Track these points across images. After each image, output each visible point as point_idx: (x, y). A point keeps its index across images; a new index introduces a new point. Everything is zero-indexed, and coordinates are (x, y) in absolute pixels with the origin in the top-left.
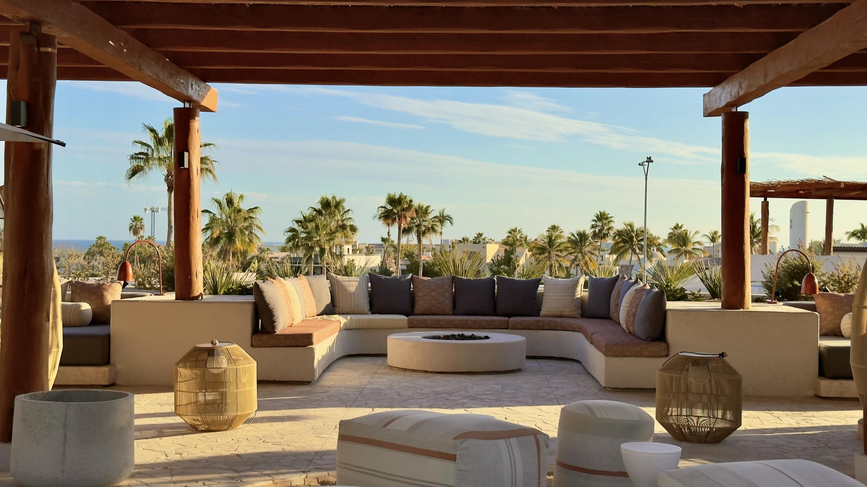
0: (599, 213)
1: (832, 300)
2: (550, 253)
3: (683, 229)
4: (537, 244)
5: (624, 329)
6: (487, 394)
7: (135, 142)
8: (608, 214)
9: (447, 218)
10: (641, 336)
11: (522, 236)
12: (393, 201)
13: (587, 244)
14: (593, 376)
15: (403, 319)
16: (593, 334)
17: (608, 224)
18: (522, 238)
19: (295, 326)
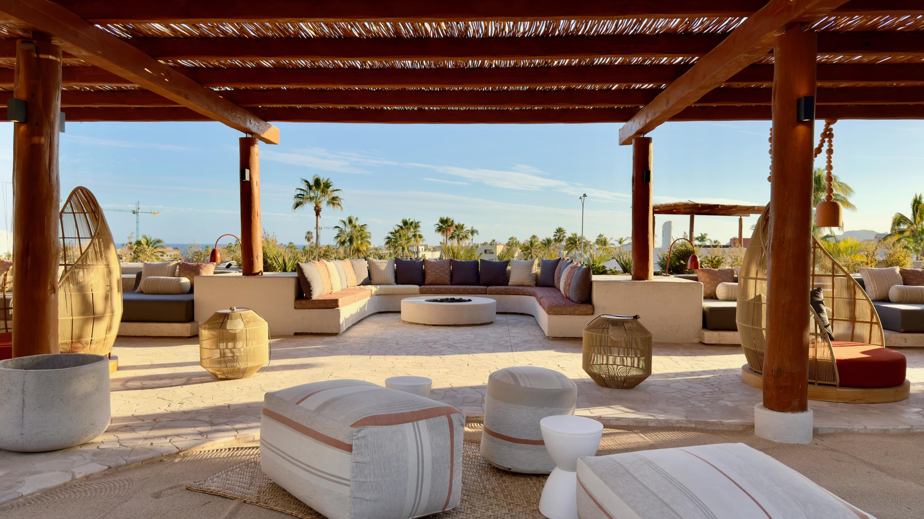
0: (558, 228)
1: (709, 273)
2: (531, 250)
3: (604, 237)
4: (524, 245)
5: (563, 295)
6: (462, 343)
7: (297, 189)
8: (563, 229)
9: (475, 231)
10: (574, 300)
11: (516, 241)
12: (444, 221)
13: (551, 245)
14: (540, 328)
15: (416, 288)
16: (541, 298)
17: (563, 234)
19: (334, 293)
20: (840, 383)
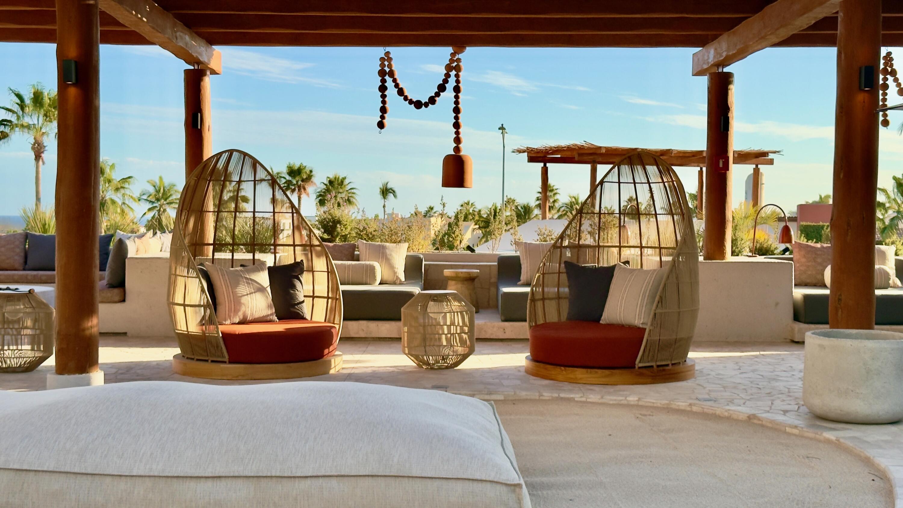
8: (554, 186)
9: (391, 191)
11: (475, 209)
12: (293, 172)
17: (554, 196)
18: (475, 211)
20: (229, 359)
